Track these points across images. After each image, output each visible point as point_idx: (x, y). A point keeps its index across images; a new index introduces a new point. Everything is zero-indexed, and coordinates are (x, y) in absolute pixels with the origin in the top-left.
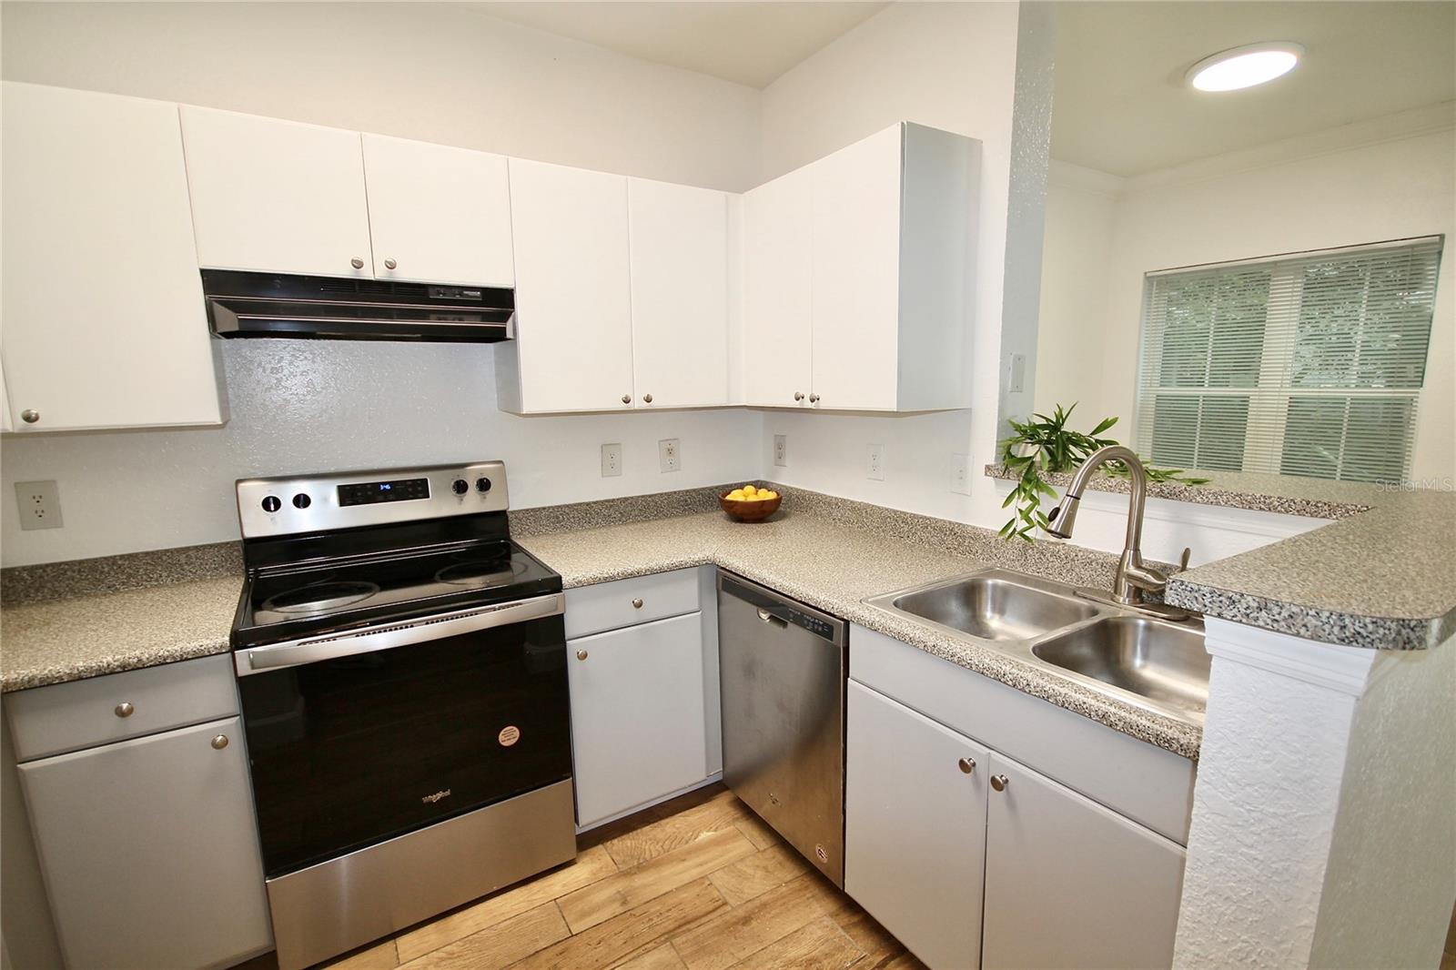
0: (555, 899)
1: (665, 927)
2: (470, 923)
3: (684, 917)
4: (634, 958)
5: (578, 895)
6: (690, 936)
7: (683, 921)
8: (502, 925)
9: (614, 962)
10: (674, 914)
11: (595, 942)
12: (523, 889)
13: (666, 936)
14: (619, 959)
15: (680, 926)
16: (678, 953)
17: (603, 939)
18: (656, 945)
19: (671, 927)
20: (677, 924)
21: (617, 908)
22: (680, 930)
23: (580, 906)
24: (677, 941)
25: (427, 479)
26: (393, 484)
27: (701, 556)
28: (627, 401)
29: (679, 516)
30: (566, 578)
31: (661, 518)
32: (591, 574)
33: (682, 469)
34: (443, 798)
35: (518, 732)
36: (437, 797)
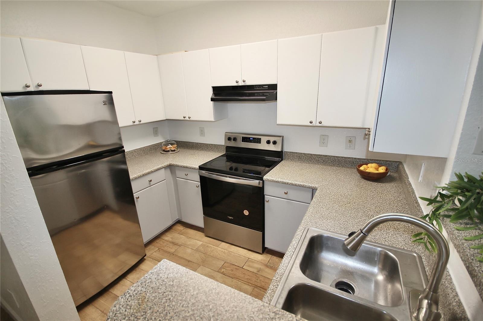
1: (257, 284)
3: (264, 287)
4: (244, 283)
5: (253, 261)
6: (259, 291)
7: (262, 287)
8: (236, 254)
9: (241, 280)
10: (263, 284)
11: (243, 273)
12: (248, 251)
13: (255, 286)
14: (243, 281)
15: (260, 287)
16: (252, 291)
17: (245, 274)
18: (251, 285)
19: (259, 285)
20: (260, 286)
21: (255, 271)
22: (260, 288)
23: (251, 264)
24: (256, 289)
25: (261, 138)
26: (253, 138)
27: (313, 185)
28: (311, 122)
29: (349, 167)
30: (265, 178)
31: (340, 166)
32: (272, 179)
33: (354, 149)
34: (231, 219)
35: (248, 213)
36: (230, 218)
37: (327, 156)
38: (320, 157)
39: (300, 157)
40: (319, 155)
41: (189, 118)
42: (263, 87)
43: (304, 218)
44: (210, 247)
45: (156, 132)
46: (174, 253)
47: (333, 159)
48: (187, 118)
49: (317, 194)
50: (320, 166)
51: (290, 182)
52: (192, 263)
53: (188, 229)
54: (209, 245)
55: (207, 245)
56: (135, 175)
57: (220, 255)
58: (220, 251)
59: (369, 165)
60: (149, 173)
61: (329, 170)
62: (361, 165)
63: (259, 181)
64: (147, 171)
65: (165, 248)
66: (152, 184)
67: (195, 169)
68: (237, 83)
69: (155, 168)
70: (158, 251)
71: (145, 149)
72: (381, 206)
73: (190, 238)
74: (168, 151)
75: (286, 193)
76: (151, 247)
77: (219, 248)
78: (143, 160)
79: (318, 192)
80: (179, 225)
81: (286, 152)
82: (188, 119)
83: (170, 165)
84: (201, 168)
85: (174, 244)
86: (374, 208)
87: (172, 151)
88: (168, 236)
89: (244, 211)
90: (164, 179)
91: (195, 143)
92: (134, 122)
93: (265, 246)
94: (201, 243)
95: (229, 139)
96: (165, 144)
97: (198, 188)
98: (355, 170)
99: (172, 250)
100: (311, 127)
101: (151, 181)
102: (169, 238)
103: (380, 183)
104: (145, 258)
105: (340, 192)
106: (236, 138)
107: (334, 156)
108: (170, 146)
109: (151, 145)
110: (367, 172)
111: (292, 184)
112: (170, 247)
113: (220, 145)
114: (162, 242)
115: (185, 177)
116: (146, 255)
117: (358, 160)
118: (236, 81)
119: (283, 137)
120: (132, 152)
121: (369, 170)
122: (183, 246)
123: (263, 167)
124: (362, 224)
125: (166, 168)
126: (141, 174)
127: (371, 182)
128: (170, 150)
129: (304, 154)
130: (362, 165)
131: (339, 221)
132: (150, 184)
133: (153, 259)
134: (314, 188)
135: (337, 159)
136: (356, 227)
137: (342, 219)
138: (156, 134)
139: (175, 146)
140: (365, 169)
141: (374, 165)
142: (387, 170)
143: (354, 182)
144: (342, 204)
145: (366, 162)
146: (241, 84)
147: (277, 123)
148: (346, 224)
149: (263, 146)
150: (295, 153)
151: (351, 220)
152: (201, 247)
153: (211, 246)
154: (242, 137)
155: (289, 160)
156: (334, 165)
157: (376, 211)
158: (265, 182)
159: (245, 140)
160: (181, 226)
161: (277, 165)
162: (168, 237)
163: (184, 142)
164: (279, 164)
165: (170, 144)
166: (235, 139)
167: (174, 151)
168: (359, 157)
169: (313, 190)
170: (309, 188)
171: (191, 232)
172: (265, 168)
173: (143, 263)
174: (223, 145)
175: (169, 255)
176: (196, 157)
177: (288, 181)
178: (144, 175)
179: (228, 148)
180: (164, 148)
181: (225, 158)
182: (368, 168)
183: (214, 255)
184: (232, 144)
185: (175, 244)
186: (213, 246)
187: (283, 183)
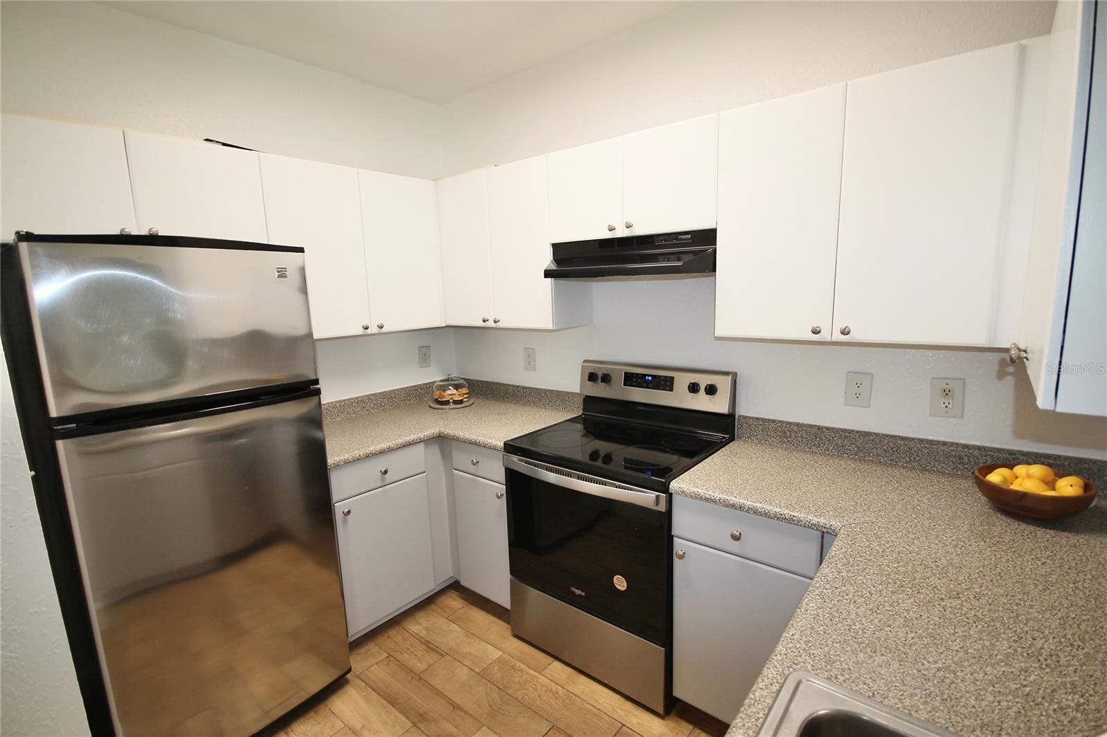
0: (623, 725)
2: (581, 687)
8: (588, 706)
12: (622, 699)
25: (673, 378)
26: (653, 377)
27: (822, 521)
28: (816, 332)
29: (944, 473)
30: (675, 485)
31: (912, 468)
32: (696, 490)
33: (962, 417)
34: (580, 595)
35: (625, 584)
36: (578, 592)
37: (868, 434)
38: (846, 437)
39: (785, 433)
40: (845, 431)
41: (495, 322)
42: (676, 239)
43: (784, 634)
44: (519, 670)
45: (424, 357)
46: (422, 676)
47: (890, 443)
48: (491, 324)
49: (836, 549)
50: (849, 462)
51: (749, 503)
52: (463, 714)
53: (474, 608)
54: (518, 664)
55: (514, 662)
56: (347, 456)
57: (541, 700)
58: (544, 689)
59: (1020, 469)
60: (382, 452)
61: (878, 478)
62: (990, 469)
63: (657, 493)
64: (378, 447)
65: (406, 655)
66: (387, 482)
67: (494, 448)
68: (610, 231)
69: (400, 441)
70: (385, 663)
71: (395, 394)
72: (1084, 618)
73: (473, 634)
74: (447, 403)
75: (736, 538)
76: (372, 647)
77: (542, 677)
78: (384, 419)
79: (840, 543)
80: (453, 594)
81: (745, 417)
82: (493, 325)
83: (440, 436)
84: (511, 447)
85: (429, 647)
86: (1055, 624)
87: (456, 402)
88: (420, 621)
89: (616, 577)
90: (423, 470)
91: (513, 386)
92: (366, 328)
93: (674, 694)
94: (498, 654)
95: (592, 377)
96: (440, 385)
97: (500, 500)
98: (969, 484)
99: (420, 665)
100: (816, 344)
101: (386, 472)
102: (421, 627)
103: (1066, 534)
104: (349, 676)
105: (918, 554)
106: (609, 376)
107: (894, 436)
108: (452, 391)
109: (410, 387)
110: (1016, 492)
111: (756, 512)
112: (416, 655)
113: (569, 393)
114: (401, 637)
115: (472, 469)
116: (349, 670)
117: (976, 453)
118: (609, 226)
119: (735, 375)
120: (362, 401)
121: (1021, 485)
122: (449, 657)
123: (673, 454)
124: (1013, 687)
125: (427, 441)
126: (362, 452)
127: (1032, 528)
128: (451, 401)
129: (798, 424)
130: (995, 469)
131: (919, 666)
132: (383, 479)
133: (366, 684)
134: (825, 530)
135: (905, 445)
136: (991, 698)
137: (931, 660)
138: (425, 361)
139: (465, 391)
140: (1005, 480)
141: (1037, 470)
142: (1086, 487)
143: (967, 522)
144: (928, 598)
145: (1011, 460)
146: (621, 233)
147: (716, 335)
148: (948, 681)
149: (679, 398)
150: (770, 420)
151: (966, 664)
152: (496, 668)
153: (523, 666)
154: (625, 373)
155: (752, 441)
156: (893, 464)
157: (1065, 636)
158: (675, 499)
159: (632, 379)
160: (457, 598)
161: (715, 452)
162: (420, 624)
163: (487, 382)
164: (723, 449)
165: (451, 385)
166: (606, 379)
167: (461, 402)
168: (978, 443)
169: (825, 537)
170: (811, 526)
171: (480, 617)
172: (679, 459)
173: (341, 693)
174: (578, 394)
175: (410, 678)
176: (508, 419)
177: (742, 501)
178: (368, 456)
179: (589, 401)
180: (437, 394)
181: (579, 426)
182: (1017, 478)
183: (526, 697)
184: (600, 391)
185: (432, 649)
186: (527, 668)
187: (727, 506)
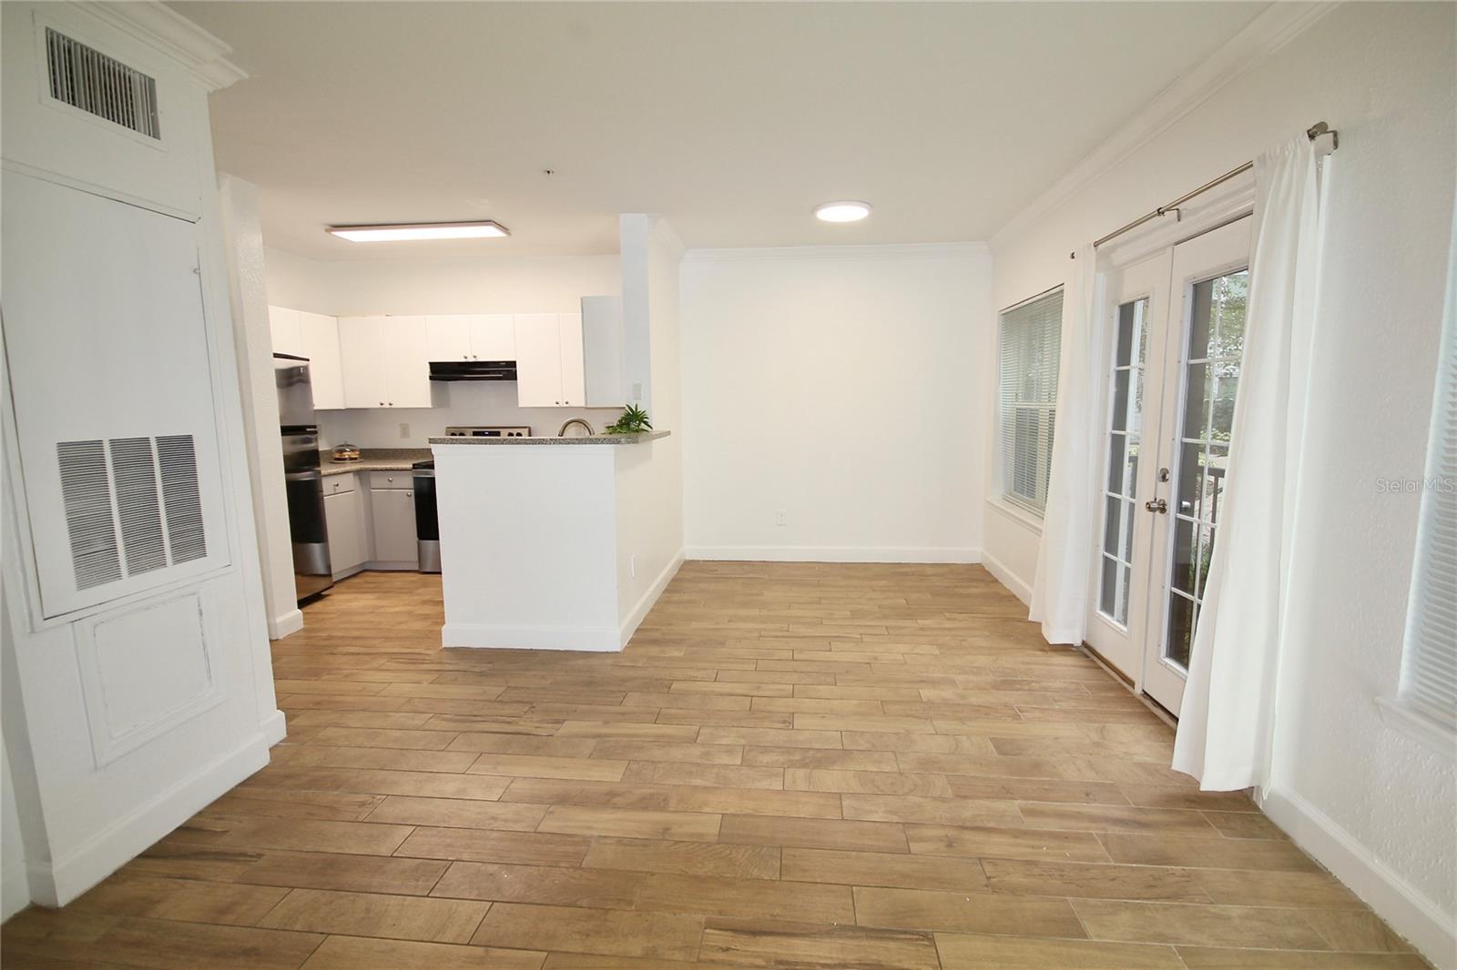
25: (499, 432)
28: (557, 403)
41: (390, 405)
42: (499, 364)
60: (335, 474)
66: (337, 492)
67: (405, 470)
69: (342, 469)
74: (345, 459)
82: (388, 407)
83: (361, 470)
87: (351, 459)
91: (392, 449)
96: (339, 449)
97: (410, 498)
100: (555, 408)
101: (337, 486)
106: (463, 433)
108: (349, 452)
115: (387, 485)
119: (529, 427)
125: (355, 472)
128: (348, 458)
132: (335, 490)
139: (358, 452)
146: (471, 360)
147: (520, 410)
154: (473, 432)
163: (369, 449)
165: (348, 448)
167: (356, 459)
